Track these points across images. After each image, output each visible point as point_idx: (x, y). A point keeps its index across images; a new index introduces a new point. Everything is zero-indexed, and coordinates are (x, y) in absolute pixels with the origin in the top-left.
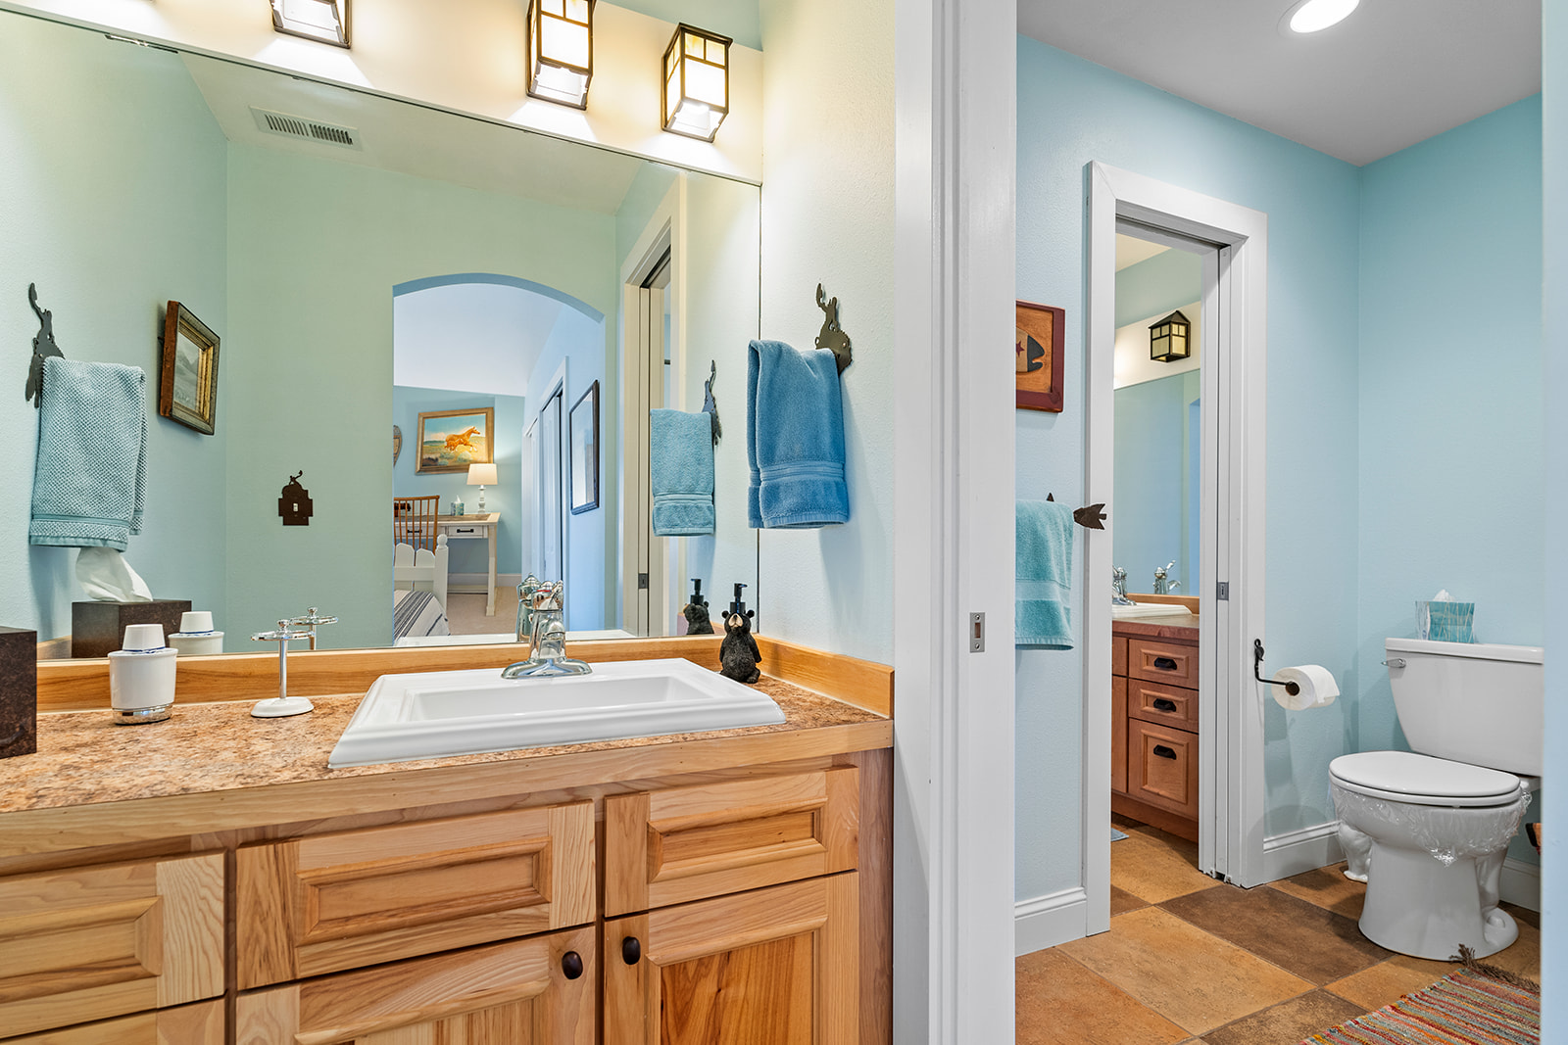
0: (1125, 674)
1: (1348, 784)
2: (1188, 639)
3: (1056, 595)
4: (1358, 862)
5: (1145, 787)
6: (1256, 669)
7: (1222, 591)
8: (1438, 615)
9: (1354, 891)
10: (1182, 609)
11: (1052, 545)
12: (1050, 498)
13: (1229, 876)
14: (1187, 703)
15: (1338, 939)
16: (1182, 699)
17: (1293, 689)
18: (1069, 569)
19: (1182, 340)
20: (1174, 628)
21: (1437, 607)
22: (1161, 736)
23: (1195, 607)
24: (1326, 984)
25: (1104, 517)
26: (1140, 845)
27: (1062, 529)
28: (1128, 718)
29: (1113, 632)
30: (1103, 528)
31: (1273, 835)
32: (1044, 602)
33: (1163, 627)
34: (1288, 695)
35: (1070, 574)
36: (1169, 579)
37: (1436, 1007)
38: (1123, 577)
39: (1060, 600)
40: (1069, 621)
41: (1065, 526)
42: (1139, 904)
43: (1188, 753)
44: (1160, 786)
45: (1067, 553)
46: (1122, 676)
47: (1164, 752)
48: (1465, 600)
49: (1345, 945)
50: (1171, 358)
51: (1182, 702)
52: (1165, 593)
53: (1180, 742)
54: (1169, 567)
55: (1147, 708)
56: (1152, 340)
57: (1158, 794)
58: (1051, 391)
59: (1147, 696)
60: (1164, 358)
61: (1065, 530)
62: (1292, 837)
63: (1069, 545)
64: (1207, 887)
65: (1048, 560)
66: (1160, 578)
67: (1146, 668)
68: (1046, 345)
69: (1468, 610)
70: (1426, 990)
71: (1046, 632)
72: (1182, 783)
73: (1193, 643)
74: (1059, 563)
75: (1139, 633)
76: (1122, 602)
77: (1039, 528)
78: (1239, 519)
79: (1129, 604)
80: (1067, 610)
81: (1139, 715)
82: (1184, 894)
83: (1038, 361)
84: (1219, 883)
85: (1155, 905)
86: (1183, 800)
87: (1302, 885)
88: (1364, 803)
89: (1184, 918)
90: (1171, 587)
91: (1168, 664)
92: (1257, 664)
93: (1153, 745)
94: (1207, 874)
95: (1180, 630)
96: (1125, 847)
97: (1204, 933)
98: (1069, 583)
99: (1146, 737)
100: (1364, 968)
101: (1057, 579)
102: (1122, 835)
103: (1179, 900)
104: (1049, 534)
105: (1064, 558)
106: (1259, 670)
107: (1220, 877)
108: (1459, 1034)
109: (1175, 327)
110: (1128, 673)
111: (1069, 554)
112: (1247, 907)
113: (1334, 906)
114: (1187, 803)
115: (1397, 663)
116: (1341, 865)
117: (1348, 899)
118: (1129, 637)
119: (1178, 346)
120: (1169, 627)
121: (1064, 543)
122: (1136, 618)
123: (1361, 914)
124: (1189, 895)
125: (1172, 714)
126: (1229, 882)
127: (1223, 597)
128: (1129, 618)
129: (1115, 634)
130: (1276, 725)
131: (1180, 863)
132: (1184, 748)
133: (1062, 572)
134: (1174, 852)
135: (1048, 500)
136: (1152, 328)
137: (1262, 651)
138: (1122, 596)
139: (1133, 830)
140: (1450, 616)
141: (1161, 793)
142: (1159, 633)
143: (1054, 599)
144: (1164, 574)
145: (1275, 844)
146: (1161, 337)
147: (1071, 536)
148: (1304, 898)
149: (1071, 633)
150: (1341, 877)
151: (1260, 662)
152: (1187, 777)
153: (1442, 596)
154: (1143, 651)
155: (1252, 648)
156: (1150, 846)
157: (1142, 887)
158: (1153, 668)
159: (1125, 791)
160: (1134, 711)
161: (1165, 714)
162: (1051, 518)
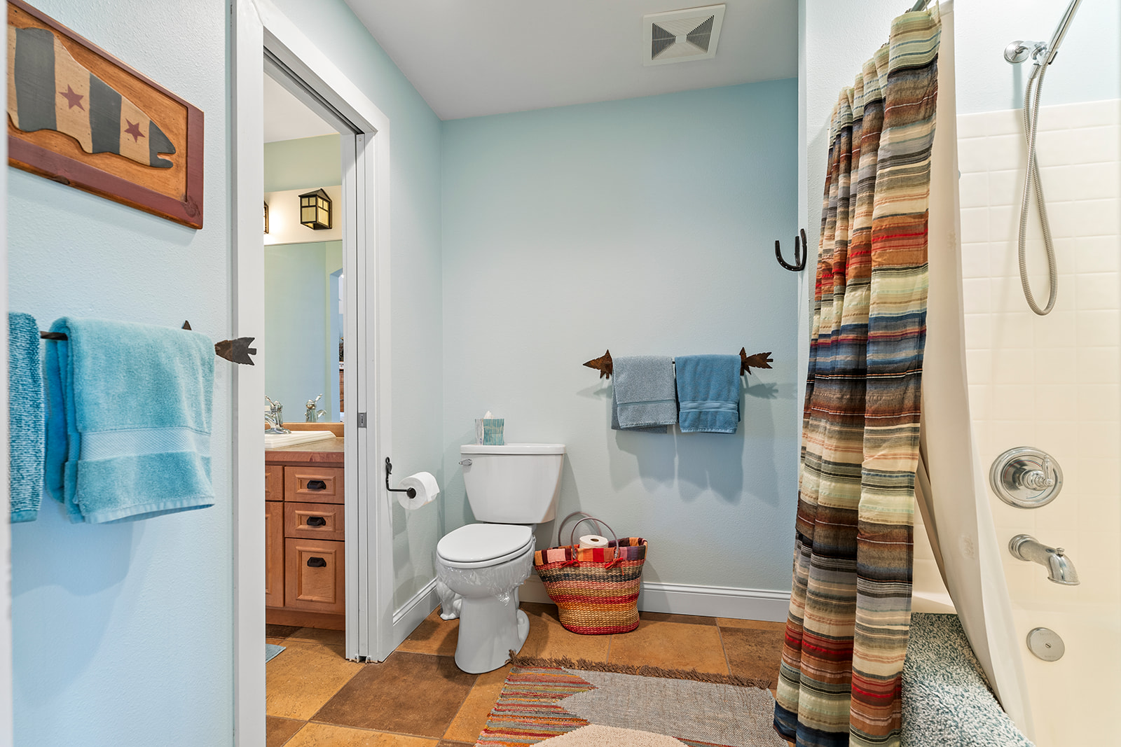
0: (281, 499)
1: (450, 562)
2: (335, 462)
3: (189, 444)
4: (449, 606)
5: (301, 597)
6: (387, 481)
7: (362, 420)
8: (488, 428)
9: (448, 630)
10: (328, 434)
11: (183, 382)
12: (187, 326)
13: (370, 656)
14: (335, 517)
15: (445, 680)
16: (331, 514)
17: (412, 493)
18: (209, 410)
19: (326, 214)
20: (323, 453)
21: (487, 423)
22: (313, 549)
23: (339, 432)
24: (444, 734)
25: (254, 352)
26: (296, 653)
27: (198, 363)
28: (284, 538)
29: (266, 461)
30: (253, 365)
31: (399, 608)
32: (171, 455)
33: (314, 453)
34: (408, 498)
35: (210, 417)
36: (317, 409)
37: (507, 712)
38: (279, 409)
39: (195, 451)
40: (208, 472)
41: (202, 359)
42: (297, 725)
43: (335, 559)
44: (313, 594)
45: (206, 392)
46: (276, 502)
47: (317, 562)
48: (499, 417)
49: (451, 685)
50: (317, 226)
51: (331, 516)
52: (314, 421)
53: (329, 551)
54: (317, 399)
55: (301, 527)
56: (302, 207)
57: (312, 601)
58: (186, 200)
59: (301, 516)
60: (311, 225)
61: (203, 365)
62: (411, 604)
63: (209, 383)
64: (353, 675)
65: (177, 401)
66: (311, 408)
67: (301, 491)
68: (179, 144)
69: (500, 423)
70: (499, 700)
71: (173, 493)
72: (332, 586)
73: (341, 466)
74: (195, 404)
75: (293, 460)
76: (279, 431)
77: (164, 360)
78: (373, 361)
79: (285, 433)
80: (207, 461)
81: (294, 534)
82: (335, 693)
83: (167, 158)
84: (362, 665)
85: (310, 721)
86: (331, 600)
87: (417, 639)
88: (461, 574)
89: (336, 723)
90: (319, 416)
91: (319, 485)
92: (387, 478)
93: (306, 558)
94: (353, 661)
95: (329, 454)
96: (283, 662)
97: (353, 731)
98: (209, 427)
99: (301, 552)
100: (464, 700)
101: (191, 423)
102: (278, 648)
103: (330, 703)
104: (179, 369)
105: (202, 398)
106: (389, 482)
107: (363, 659)
108: (522, 731)
109: (320, 201)
110: (284, 498)
111: (208, 393)
112: (384, 681)
113: (439, 650)
114: (335, 603)
115: (467, 463)
116: (437, 610)
117: (445, 639)
118: (284, 465)
119: (323, 218)
120: (319, 453)
121: (201, 379)
122: (291, 446)
123: (455, 649)
124: (339, 692)
125: (323, 528)
126: (370, 662)
127: (362, 425)
128: (284, 447)
129: (268, 463)
130: (399, 521)
131: (331, 658)
132: (333, 555)
133: (198, 414)
134: (327, 649)
135: (183, 328)
136: (302, 197)
137: (391, 466)
138: (278, 426)
139: (290, 639)
140: (493, 428)
141: (315, 598)
142: (311, 459)
143: (186, 450)
144: (313, 405)
145: (400, 615)
146: (309, 206)
147: (211, 371)
148: (419, 652)
149: (211, 486)
150: (440, 621)
151: (390, 475)
152: (335, 579)
153: (488, 416)
154: (297, 476)
155: (383, 464)
156: (305, 651)
157: (298, 704)
158: (306, 490)
159: (282, 605)
160: (290, 531)
161: (317, 529)
162: (184, 350)
